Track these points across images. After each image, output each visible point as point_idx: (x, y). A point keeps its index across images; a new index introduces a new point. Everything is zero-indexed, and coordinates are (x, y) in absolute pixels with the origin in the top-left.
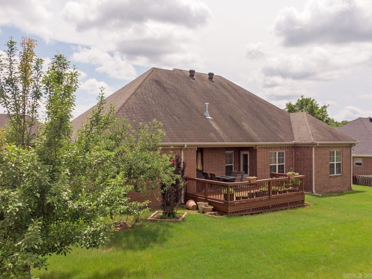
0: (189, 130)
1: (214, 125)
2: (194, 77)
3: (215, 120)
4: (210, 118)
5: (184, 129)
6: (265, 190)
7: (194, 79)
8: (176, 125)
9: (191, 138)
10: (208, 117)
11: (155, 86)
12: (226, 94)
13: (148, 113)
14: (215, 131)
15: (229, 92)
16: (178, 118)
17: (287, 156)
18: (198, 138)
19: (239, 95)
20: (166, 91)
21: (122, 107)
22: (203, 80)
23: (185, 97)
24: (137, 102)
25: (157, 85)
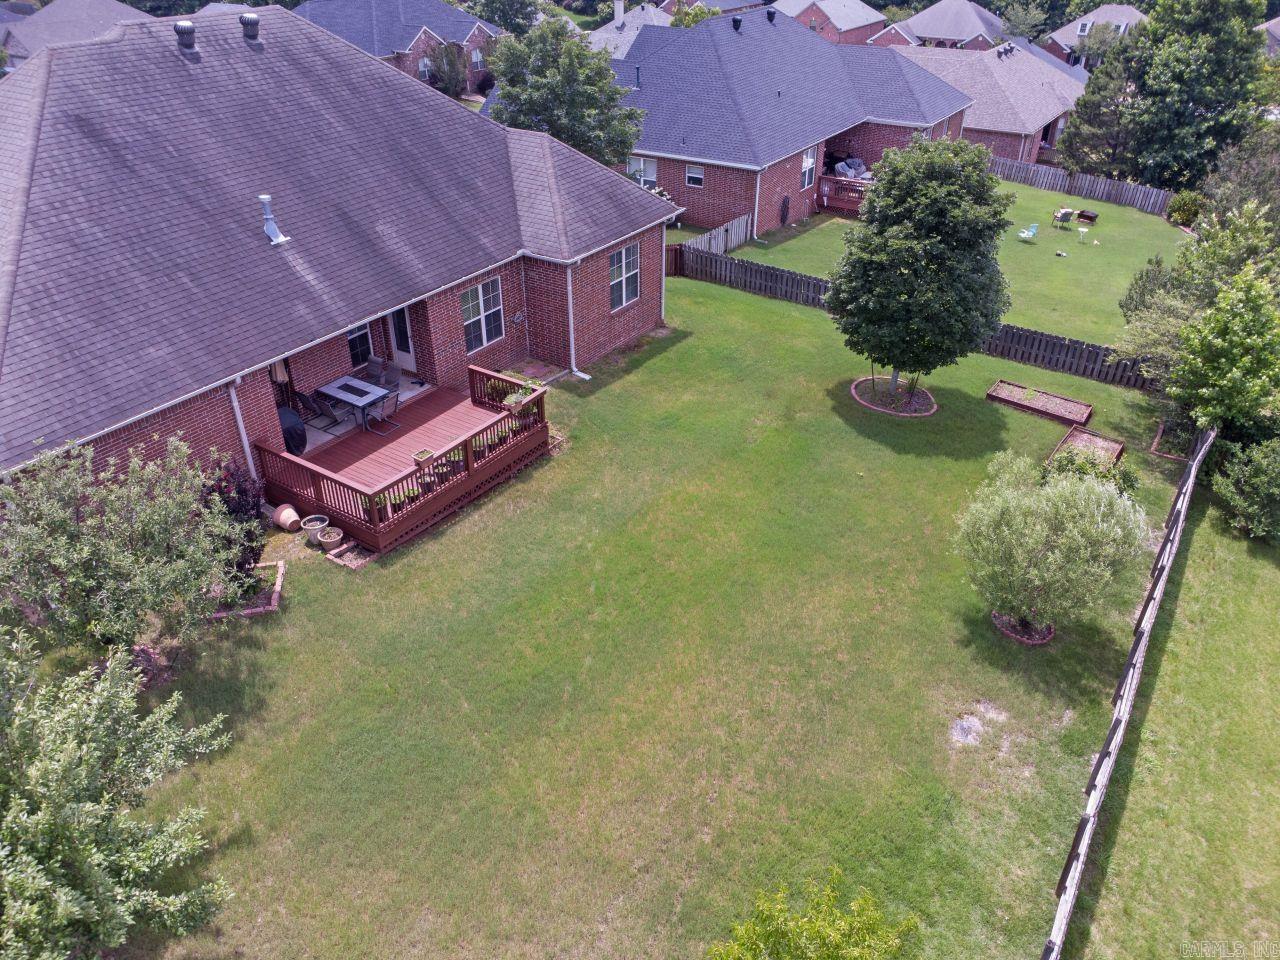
0: (234, 318)
1: (300, 266)
2: (197, 48)
3: (298, 244)
4: (282, 239)
5: (219, 317)
6: (457, 459)
7: (196, 58)
8: (195, 312)
9: (247, 349)
10: (277, 237)
11: (80, 148)
12: (312, 100)
13: (98, 292)
14: (305, 293)
15: (320, 87)
16: (194, 277)
17: (505, 287)
18: (266, 341)
19: (354, 89)
20: (124, 163)
21: (13, 294)
22: (226, 53)
23: (189, 169)
24: (50, 255)
25: (85, 141)
